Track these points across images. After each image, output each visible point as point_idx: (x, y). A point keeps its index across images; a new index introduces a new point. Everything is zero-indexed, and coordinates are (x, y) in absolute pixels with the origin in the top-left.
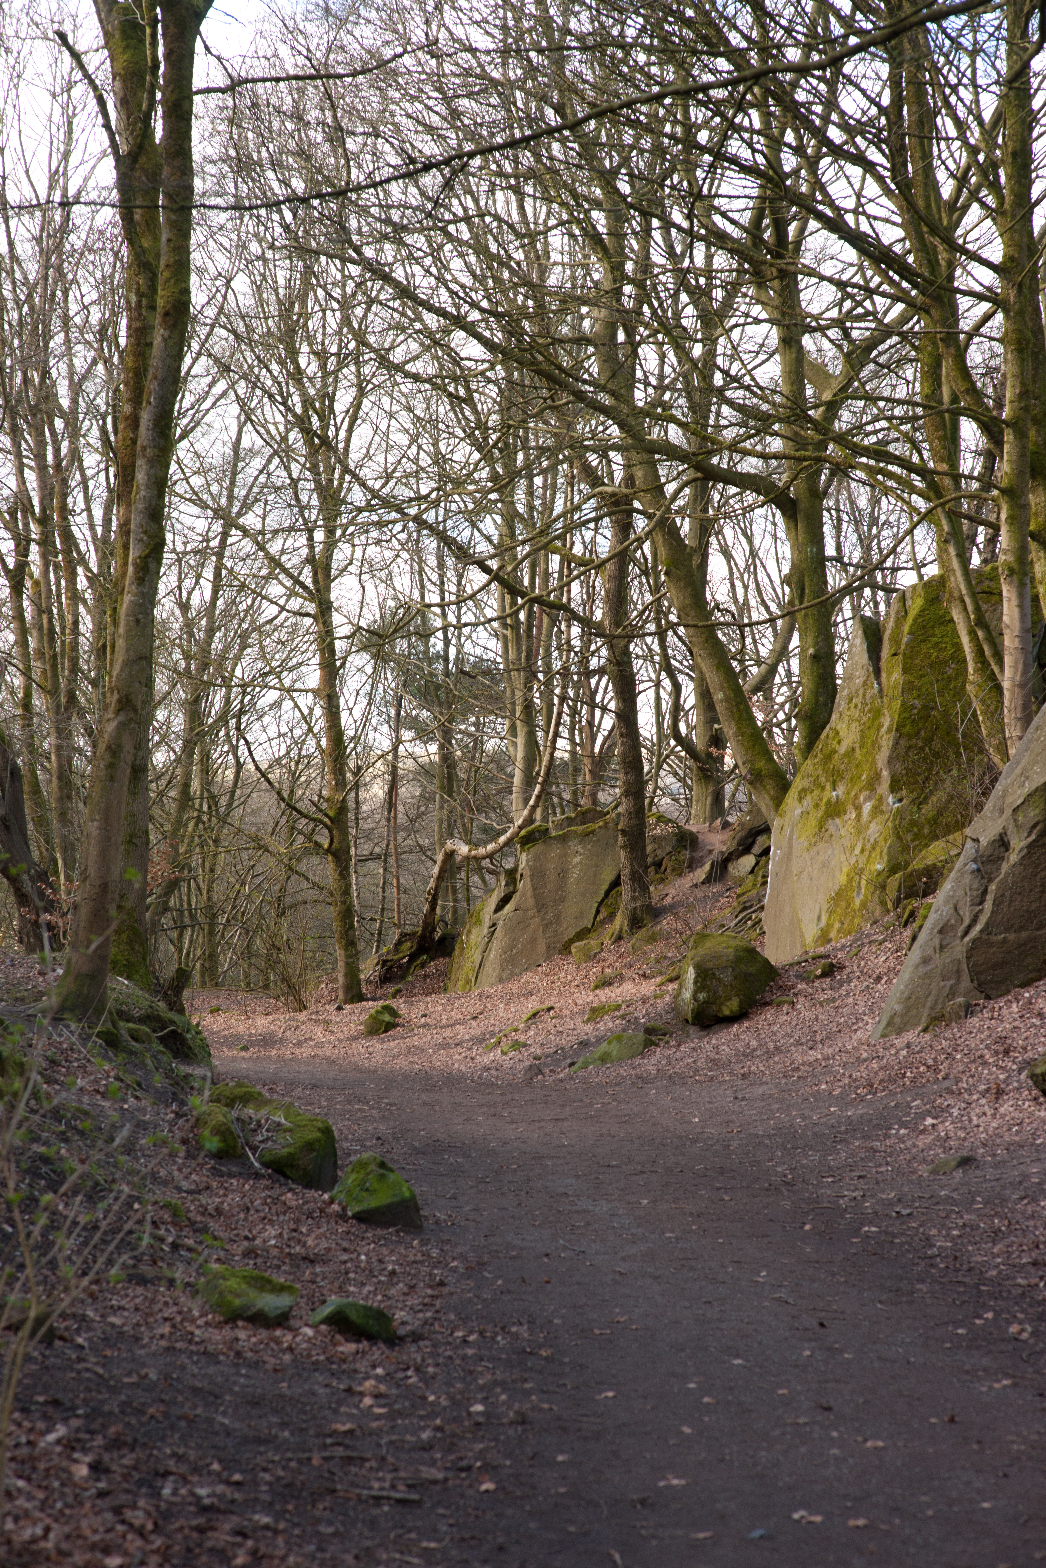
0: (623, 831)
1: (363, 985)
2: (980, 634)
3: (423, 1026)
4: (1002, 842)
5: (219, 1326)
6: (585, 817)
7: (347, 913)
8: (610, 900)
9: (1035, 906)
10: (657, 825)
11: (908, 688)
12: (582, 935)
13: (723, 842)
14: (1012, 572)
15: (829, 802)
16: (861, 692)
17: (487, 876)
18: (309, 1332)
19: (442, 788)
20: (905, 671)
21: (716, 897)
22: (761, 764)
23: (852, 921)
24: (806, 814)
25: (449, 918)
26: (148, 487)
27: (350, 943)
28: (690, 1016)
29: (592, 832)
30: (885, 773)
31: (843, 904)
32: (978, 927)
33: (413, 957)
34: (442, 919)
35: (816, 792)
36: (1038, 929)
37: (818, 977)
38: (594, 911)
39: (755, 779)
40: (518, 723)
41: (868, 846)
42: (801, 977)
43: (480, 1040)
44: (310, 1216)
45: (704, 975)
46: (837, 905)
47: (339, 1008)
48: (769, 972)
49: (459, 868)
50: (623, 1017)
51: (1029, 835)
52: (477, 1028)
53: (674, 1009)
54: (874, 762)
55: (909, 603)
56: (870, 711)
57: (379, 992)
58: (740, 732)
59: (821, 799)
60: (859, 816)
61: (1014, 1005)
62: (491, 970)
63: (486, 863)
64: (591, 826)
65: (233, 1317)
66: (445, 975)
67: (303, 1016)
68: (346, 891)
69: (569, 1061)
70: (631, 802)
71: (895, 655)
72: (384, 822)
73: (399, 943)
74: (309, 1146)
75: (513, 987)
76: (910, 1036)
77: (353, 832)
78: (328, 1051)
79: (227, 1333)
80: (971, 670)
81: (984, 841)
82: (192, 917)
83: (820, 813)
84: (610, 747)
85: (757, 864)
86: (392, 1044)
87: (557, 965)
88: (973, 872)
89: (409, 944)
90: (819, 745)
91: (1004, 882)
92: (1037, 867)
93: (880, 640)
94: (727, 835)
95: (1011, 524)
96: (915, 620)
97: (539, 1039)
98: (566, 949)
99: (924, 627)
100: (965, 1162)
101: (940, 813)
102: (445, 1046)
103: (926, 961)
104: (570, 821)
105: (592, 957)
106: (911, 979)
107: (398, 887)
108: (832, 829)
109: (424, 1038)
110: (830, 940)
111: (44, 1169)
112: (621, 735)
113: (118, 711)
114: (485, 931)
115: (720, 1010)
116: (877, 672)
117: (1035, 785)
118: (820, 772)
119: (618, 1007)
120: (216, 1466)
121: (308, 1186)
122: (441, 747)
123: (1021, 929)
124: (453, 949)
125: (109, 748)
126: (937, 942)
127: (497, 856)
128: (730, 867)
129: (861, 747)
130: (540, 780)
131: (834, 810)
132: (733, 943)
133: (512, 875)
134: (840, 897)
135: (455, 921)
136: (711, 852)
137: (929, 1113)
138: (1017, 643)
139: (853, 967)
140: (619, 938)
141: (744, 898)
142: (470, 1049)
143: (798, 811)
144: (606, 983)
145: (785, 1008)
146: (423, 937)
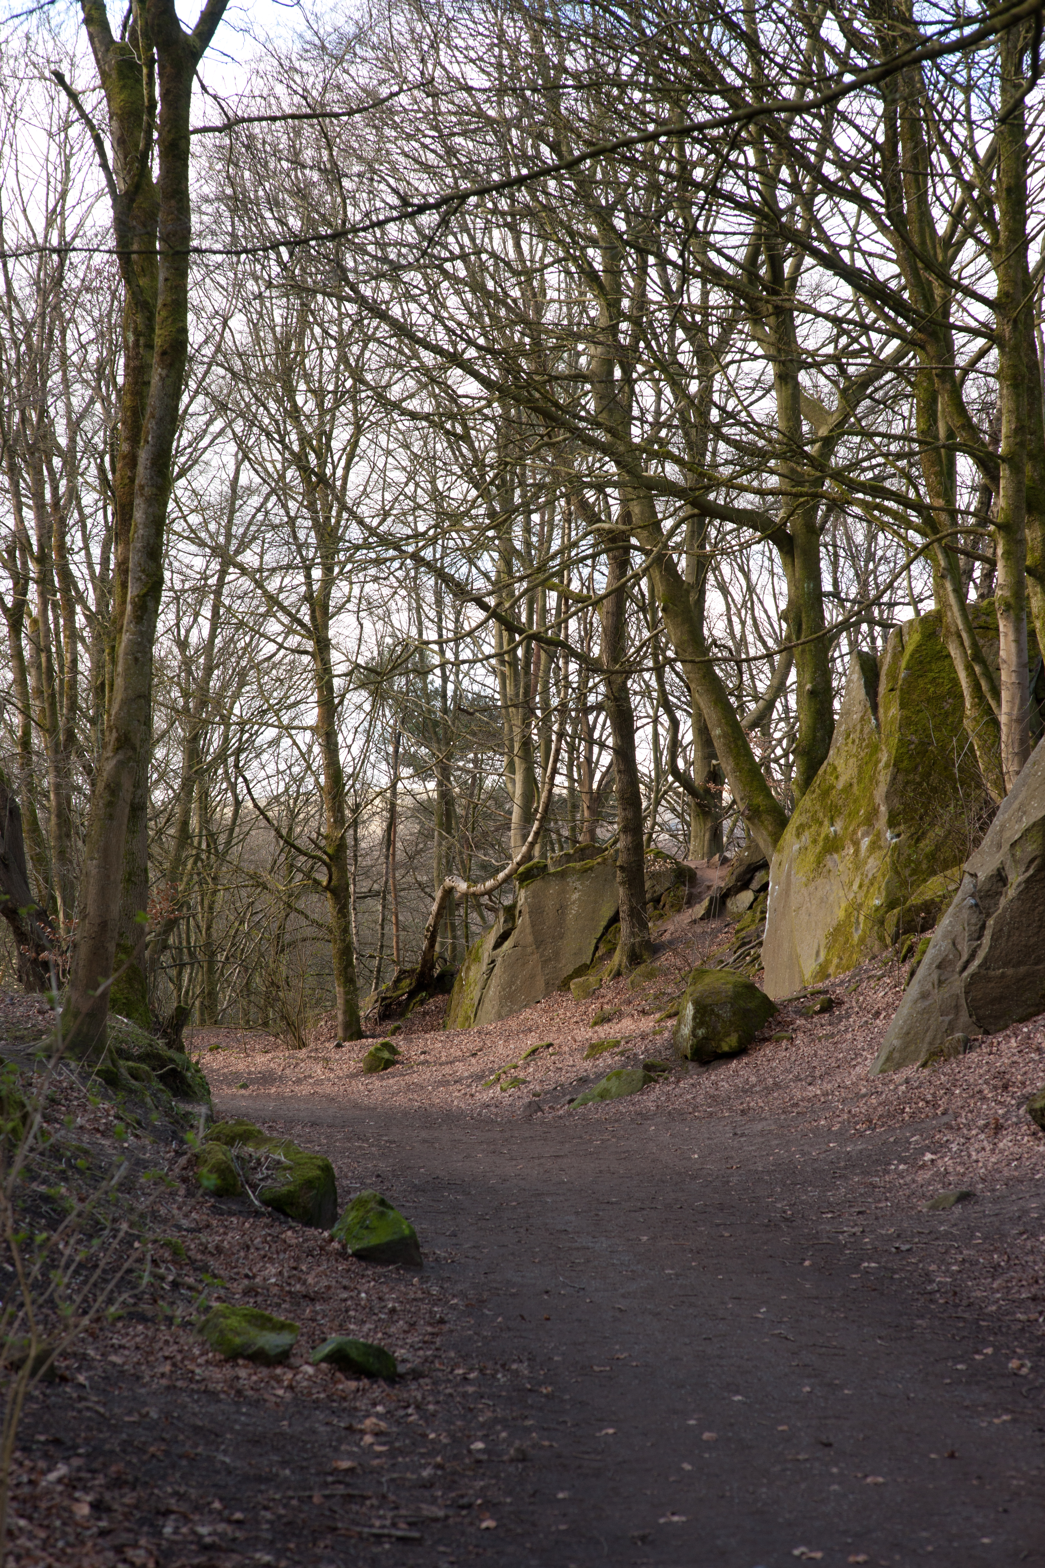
0: (621, 867)
1: (362, 1022)
2: (977, 669)
3: (422, 1063)
4: (1000, 877)
5: (219, 1364)
6: (583, 853)
7: (346, 951)
8: (609, 937)
9: (1033, 940)
10: (655, 861)
11: (906, 723)
12: (581, 971)
13: (722, 878)
14: (1008, 607)
15: (827, 838)
16: (858, 727)
17: (486, 913)
18: (310, 1370)
19: (441, 825)
20: (903, 706)
21: (715, 933)
22: (759, 800)
23: (850, 956)
24: (803, 850)
25: (448, 955)
26: (146, 526)
27: (349, 980)
28: (689, 1052)
29: (591, 869)
30: (883, 808)
31: (842, 939)
32: (976, 962)
33: (412, 994)
34: (441, 956)
35: (814, 828)
36: (1036, 964)
37: (817, 1013)
38: (592, 948)
39: (753, 815)
40: (516, 759)
41: (867, 882)
42: (799, 1013)
43: (479, 1077)
44: (310, 1254)
45: (703, 1011)
46: (835, 941)
47: (339, 1046)
48: (768, 1008)
49: (458, 905)
50: (622, 1053)
51: (1026, 871)
52: (475, 1065)
53: (673, 1045)
54: (872, 798)
55: (906, 638)
56: (867, 746)
57: (378, 1029)
58: (738, 768)
59: (819, 835)
60: (857, 852)
61: (1013, 1040)
62: (490, 1007)
63: (485, 900)
64: (589, 863)
65: (234, 1356)
66: (444, 1012)
67: (303, 1053)
68: (346, 930)
69: (568, 1098)
70: (629, 839)
71: (892, 690)
72: (382, 859)
73: (398, 980)
74: (309, 1184)
75: (513, 1023)
76: (908, 1072)
77: (352, 869)
78: (327, 1089)
79: (228, 1371)
80: (968, 705)
81: (982, 876)
82: (191, 954)
83: (818, 849)
84: (608, 783)
85: (755, 899)
86: (391, 1081)
87: (556, 1002)
88: (971, 907)
89: (408, 981)
90: (817, 780)
91: (1002, 917)
92: (1035, 902)
93: (877, 676)
94: (725, 871)
95: (1007, 559)
96: (912, 656)
97: (538, 1076)
98: (564, 986)
99: (921, 662)
100: (965, 1197)
101: (938, 848)
102: (444, 1083)
103: (924, 996)
104: (568, 858)
105: (591, 994)
106: (910, 1015)
107: (397, 924)
108: (830, 864)
109: (423, 1076)
110: (829, 976)
111: (44, 1208)
112: (619, 772)
113: (117, 750)
114: (484, 968)
115: (719, 1046)
116: (875, 708)
117: (1032, 820)
118: (818, 807)
119: (617, 1044)
120: (217, 1505)
121: (308, 1223)
122: (440, 784)
123: (1019, 964)
124: (452, 986)
125: (108, 786)
126: (935, 976)
127: (495, 893)
128: (729, 903)
129: (859, 782)
130: (538, 816)
131: (832, 846)
132: (732, 979)
133: (510, 911)
134: (838, 932)
135: (454, 958)
136: (709, 887)
137: (928, 1149)
138: (1014, 678)
139: (852, 1003)
140: (619, 974)
141: (742, 934)
142: (470, 1086)
143: (796, 847)
144: (604, 1019)
145: (784, 1043)
146: (422, 974)
